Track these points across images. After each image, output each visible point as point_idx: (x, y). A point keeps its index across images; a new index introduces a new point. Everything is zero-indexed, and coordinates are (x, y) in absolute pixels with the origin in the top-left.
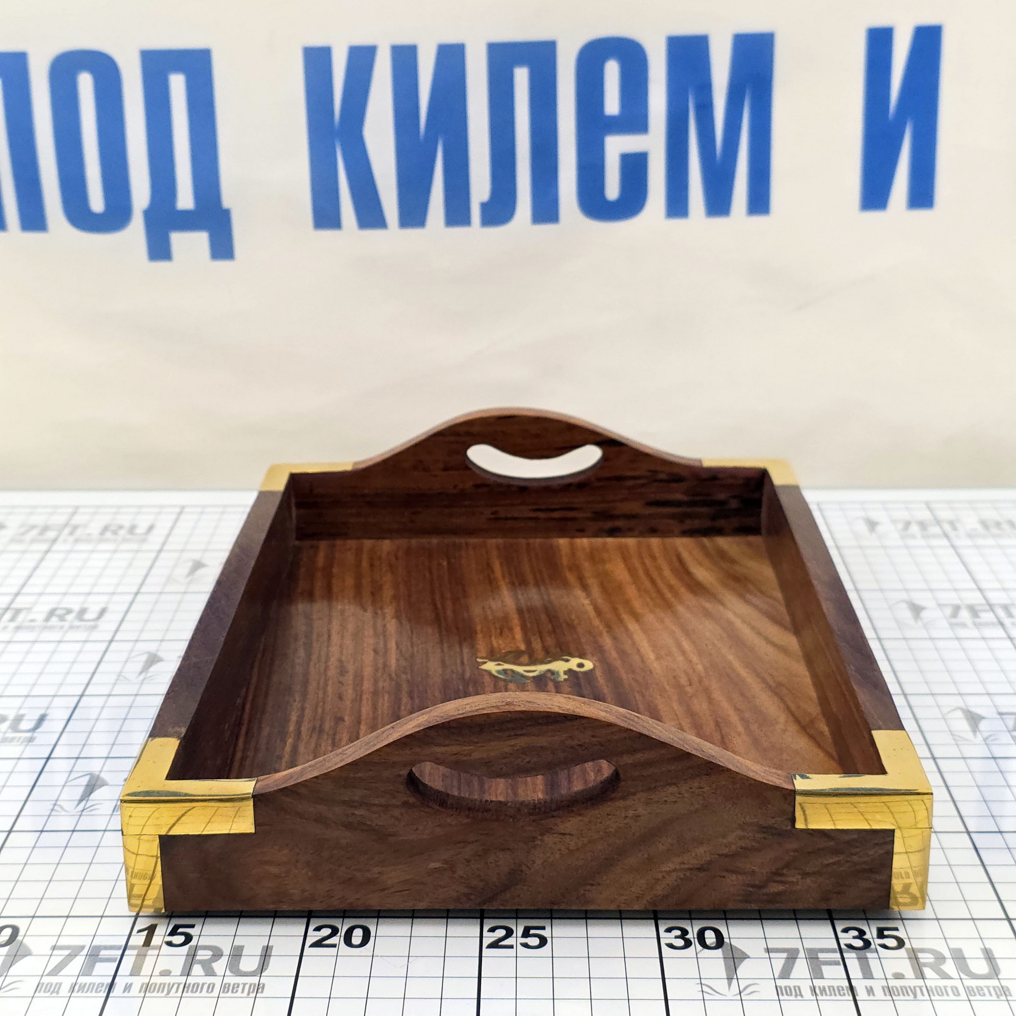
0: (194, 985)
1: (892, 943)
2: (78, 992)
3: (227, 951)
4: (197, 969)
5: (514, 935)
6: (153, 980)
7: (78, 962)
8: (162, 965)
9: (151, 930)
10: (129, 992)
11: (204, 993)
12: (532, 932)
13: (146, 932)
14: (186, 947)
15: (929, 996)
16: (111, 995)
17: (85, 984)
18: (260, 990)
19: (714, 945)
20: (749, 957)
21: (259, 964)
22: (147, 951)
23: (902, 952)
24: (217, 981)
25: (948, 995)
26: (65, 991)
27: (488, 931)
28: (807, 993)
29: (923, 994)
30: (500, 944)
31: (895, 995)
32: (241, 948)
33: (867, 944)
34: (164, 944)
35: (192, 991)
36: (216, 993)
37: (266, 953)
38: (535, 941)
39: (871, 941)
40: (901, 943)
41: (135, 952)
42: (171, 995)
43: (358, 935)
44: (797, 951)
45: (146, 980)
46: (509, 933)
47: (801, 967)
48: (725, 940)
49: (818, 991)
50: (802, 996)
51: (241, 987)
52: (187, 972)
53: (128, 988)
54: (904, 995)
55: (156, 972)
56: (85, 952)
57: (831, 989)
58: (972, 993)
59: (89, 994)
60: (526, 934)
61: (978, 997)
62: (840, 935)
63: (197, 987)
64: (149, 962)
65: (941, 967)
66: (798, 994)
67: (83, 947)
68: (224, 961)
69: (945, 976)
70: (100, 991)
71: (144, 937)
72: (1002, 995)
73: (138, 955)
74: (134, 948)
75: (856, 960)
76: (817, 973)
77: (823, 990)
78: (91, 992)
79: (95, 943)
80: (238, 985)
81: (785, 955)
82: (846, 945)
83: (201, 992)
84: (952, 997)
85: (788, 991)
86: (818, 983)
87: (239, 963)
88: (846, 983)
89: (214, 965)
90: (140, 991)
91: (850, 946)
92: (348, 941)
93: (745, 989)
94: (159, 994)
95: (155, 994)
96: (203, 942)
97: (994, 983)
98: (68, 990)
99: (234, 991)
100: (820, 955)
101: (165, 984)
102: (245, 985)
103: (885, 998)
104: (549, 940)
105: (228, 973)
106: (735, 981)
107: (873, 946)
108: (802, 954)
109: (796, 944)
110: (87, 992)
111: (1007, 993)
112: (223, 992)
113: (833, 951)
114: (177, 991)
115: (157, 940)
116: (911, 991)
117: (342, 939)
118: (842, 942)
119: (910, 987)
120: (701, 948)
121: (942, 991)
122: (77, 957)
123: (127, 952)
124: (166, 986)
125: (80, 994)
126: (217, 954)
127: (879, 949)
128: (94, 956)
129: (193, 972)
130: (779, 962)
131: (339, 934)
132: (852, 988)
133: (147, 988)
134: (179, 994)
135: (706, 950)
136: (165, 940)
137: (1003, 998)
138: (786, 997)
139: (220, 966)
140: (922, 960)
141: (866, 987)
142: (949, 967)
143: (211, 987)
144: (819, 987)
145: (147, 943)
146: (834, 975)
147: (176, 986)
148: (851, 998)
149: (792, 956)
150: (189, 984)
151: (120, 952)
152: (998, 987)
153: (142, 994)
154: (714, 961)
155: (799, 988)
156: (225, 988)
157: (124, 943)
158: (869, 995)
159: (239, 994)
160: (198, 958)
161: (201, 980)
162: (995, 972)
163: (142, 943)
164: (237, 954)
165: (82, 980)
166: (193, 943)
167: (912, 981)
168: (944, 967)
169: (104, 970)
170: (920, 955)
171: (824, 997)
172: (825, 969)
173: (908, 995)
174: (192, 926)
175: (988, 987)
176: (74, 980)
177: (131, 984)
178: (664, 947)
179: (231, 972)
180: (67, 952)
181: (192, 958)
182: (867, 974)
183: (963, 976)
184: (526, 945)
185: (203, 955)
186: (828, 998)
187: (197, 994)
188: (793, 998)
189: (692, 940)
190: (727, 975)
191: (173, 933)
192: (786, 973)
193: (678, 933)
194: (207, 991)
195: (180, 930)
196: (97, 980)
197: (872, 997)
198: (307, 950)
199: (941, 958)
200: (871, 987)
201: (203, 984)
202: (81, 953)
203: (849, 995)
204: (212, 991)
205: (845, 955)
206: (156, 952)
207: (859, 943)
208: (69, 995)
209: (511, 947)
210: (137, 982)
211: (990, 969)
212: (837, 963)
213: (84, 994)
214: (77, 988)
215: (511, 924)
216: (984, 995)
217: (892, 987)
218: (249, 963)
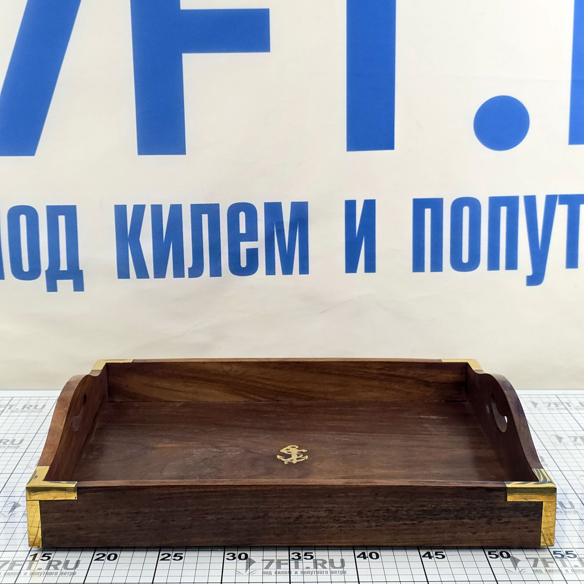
0: (50, 573)
1: (309, 557)
2: (7, 575)
3: (63, 562)
4: (52, 568)
5: (171, 556)
6: (35, 571)
7: (8, 566)
8: (39, 566)
9: (35, 555)
10: (26, 575)
11: (54, 575)
12: (178, 555)
13: (33, 556)
14: (48, 561)
15: (317, 574)
16: (19, 576)
17: (10, 573)
18: (74, 574)
19: (244, 559)
20: (255, 562)
21: (75, 566)
22: (33, 562)
23: (312, 560)
24: (59, 571)
25: (323, 574)
26: (2, 575)
27: (161, 555)
28: (273, 573)
29: (315, 574)
30: (165, 559)
31: (305, 574)
32: (69, 561)
33: (300, 558)
34: (40, 560)
35: (49, 575)
36: (58, 575)
37: (78, 563)
38: (178, 558)
39: (302, 557)
40: (312, 557)
41: (29, 562)
42: (41, 576)
43: (112, 557)
44: (274, 560)
45: (32, 571)
46: (169, 555)
47: (274, 565)
48: (248, 557)
49: (277, 573)
50: (271, 574)
51: (67, 573)
52: (48, 568)
53: (26, 574)
54: (308, 574)
55: (36, 569)
56: (10, 563)
57: (282, 572)
58: (332, 573)
59: (11, 576)
60: (175, 556)
61: (334, 574)
62: (291, 555)
63: (51, 574)
64: (34, 565)
65: (324, 565)
66: (270, 573)
67: (9, 561)
68: (62, 565)
69: (325, 568)
70: (15, 575)
71: (32, 558)
72: (343, 573)
73: (30, 564)
74: (28, 561)
75: (294, 563)
76: (279, 567)
77: (279, 573)
78: (12, 575)
79: (15, 559)
80: (66, 573)
81: (269, 562)
82: (292, 558)
83: (53, 575)
84: (325, 574)
85: (267, 573)
86: (278, 570)
87: (67, 566)
88: (288, 570)
89: (58, 566)
90: (30, 575)
91: (293, 559)
92: (109, 558)
93: (251, 572)
94: (37, 576)
95: (35, 576)
96: (54, 559)
97: (342, 570)
98: (3, 575)
99: (65, 574)
100: (282, 562)
101: (39, 573)
102: (69, 573)
103: (301, 575)
104: (183, 558)
105: (63, 569)
106: (248, 570)
107: (302, 558)
108: (275, 561)
109: (274, 558)
110: (10, 575)
111: (345, 573)
112: (61, 575)
113: (287, 560)
114: (44, 575)
115: (37, 559)
116: (311, 572)
117: (107, 558)
118: (291, 557)
119: (311, 571)
120: (239, 560)
121: (321, 572)
122: (7, 564)
123: (26, 562)
124: (40, 573)
125: (8, 576)
126: (59, 563)
127: (303, 559)
128: (14, 564)
129: (50, 569)
130: (266, 564)
131: (106, 556)
132: (290, 572)
133: (32, 574)
134: (45, 576)
135: (240, 560)
136: (40, 558)
137: (343, 574)
138: (265, 575)
139: (60, 567)
140: (318, 563)
141: (295, 571)
142: (327, 565)
143: (56, 573)
144: (278, 572)
145: (34, 559)
146: (285, 568)
147: (43, 573)
148: (289, 575)
149: (271, 562)
150: (48, 573)
151: (23, 563)
152: (342, 571)
153: (31, 576)
154: (243, 564)
155: (271, 572)
156: (62, 574)
157: (25, 560)
158: (295, 574)
159: (66, 575)
160: (52, 564)
161: (53, 571)
162: (343, 566)
163: (32, 560)
164: (67, 562)
165: (9, 571)
166: (51, 559)
167: (312, 569)
168: (325, 565)
169: (17, 569)
170: (318, 561)
171: (279, 575)
172: (282, 566)
173: (309, 574)
174: (51, 554)
175: (339, 571)
176: (6, 571)
177: (27, 573)
178: (225, 560)
179: (64, 568)
180: (3, 563)
181: (50, 565)
182: (297, 567)
183: (331, 568)
184: (174, 559)
185: (54, 563)
186: (280, 575)
187: (51, 576)
188: (268, 575)
189: (236, 557)
190: (246, 568)
191: (44, 556)
192: (267, 568)
193: (232, 555)
194: (55, 575)
195: (46, 555)
196: (14, 572)
197: (296, 575)
198: (93, 561)
199: (325, 562)
200: (297, 572)
201: (53, 573)
202: (9, 563)
203: (288, 574)
204: (57, 574)
205: (291, 561)
206: (37, 562)
207: (297, 558)
208: (4, 576)
209: (169, 560)
210: (29, 572)
211: (341, 565)
212: (287, 564)
213: (9, 576)
214: (6, 574)
215: (170, 553)
216: (337, 573)
217: (304, 571)
218: (71, 566)
